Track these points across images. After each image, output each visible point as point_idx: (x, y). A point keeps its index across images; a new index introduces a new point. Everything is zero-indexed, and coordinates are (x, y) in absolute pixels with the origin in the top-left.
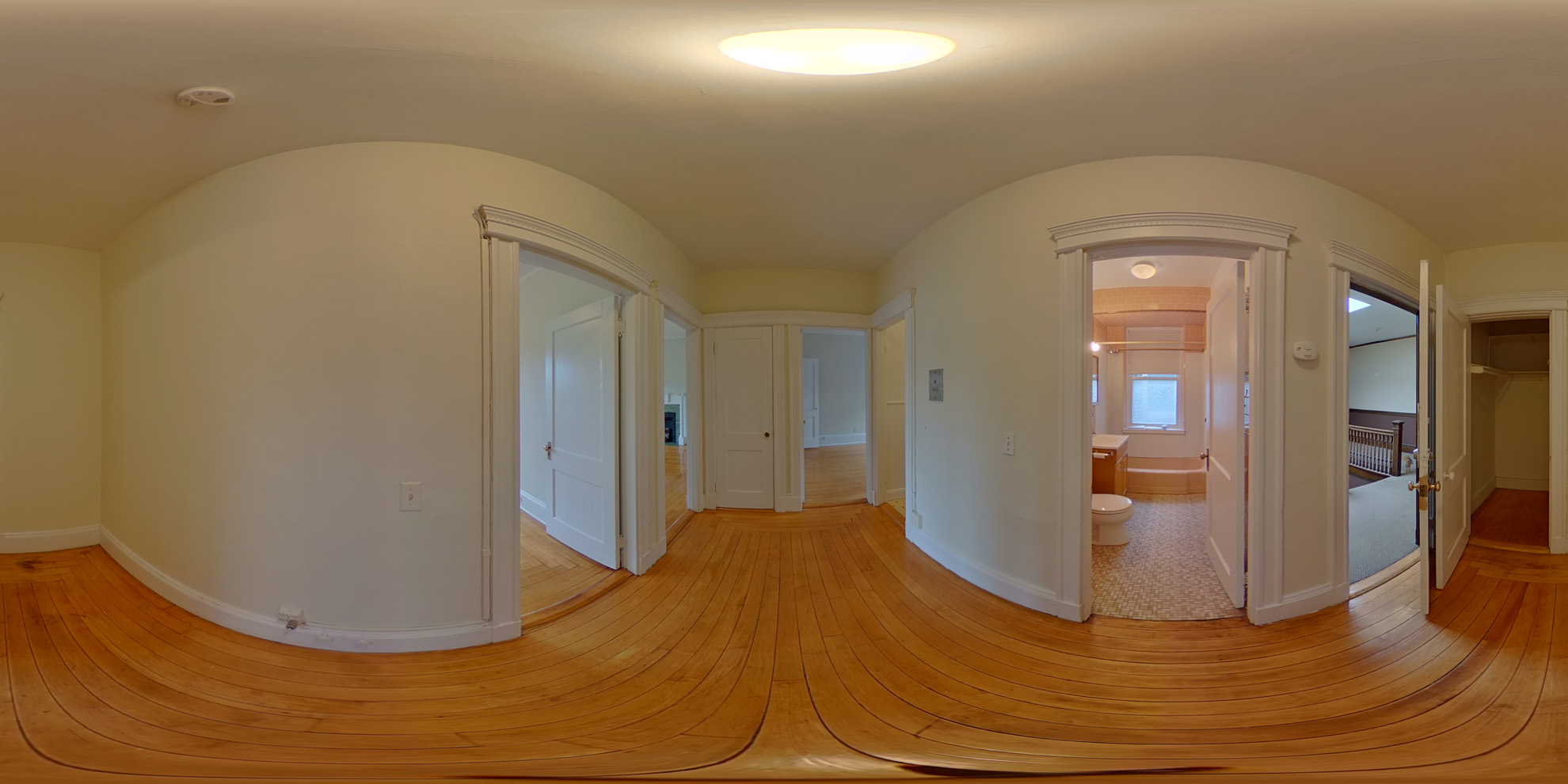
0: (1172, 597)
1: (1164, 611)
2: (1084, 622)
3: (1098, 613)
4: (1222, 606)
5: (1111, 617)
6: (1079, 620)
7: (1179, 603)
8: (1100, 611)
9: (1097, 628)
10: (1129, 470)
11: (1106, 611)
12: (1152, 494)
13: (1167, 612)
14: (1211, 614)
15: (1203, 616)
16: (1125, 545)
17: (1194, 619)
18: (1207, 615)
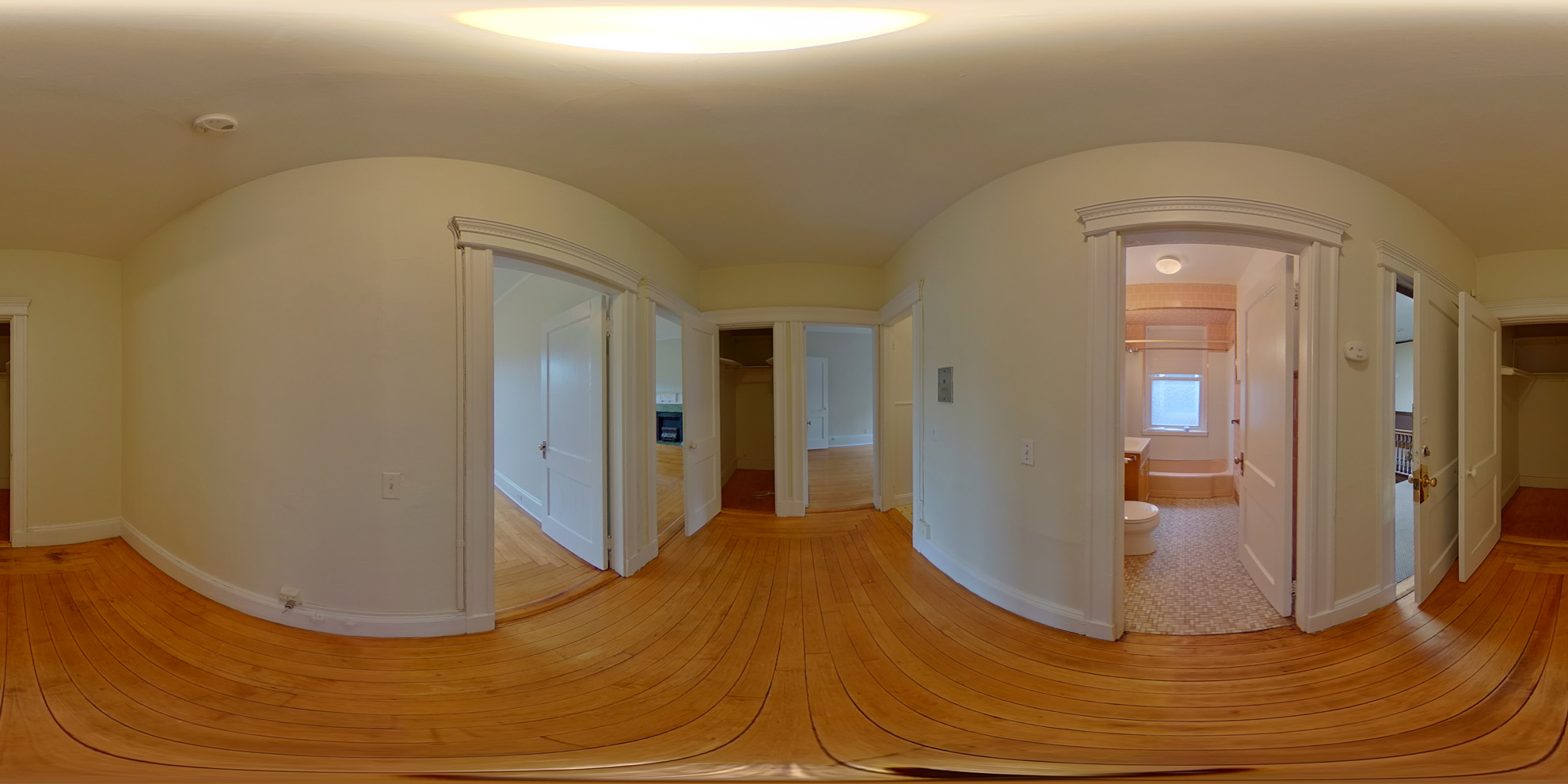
0: (1210, 610)
1: (1202, 625)
2: (1117, 641)
3: (1131, 631)
4: (1267, 616)
5: (1147, 634)
6: (1112, 639)
7: (1218, 615)
8: (1134, 628)
9: (1132, 647)
10: (1151, 473)
11: (1140, 627)
12: (1175, 498)
13: (1206, 626)
14: (1257, 625)
15: (1248, 628)
16: (1152, 554)
17: (1240, 631)
18: (1253, 626)
